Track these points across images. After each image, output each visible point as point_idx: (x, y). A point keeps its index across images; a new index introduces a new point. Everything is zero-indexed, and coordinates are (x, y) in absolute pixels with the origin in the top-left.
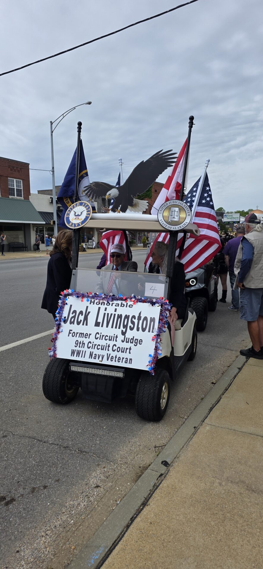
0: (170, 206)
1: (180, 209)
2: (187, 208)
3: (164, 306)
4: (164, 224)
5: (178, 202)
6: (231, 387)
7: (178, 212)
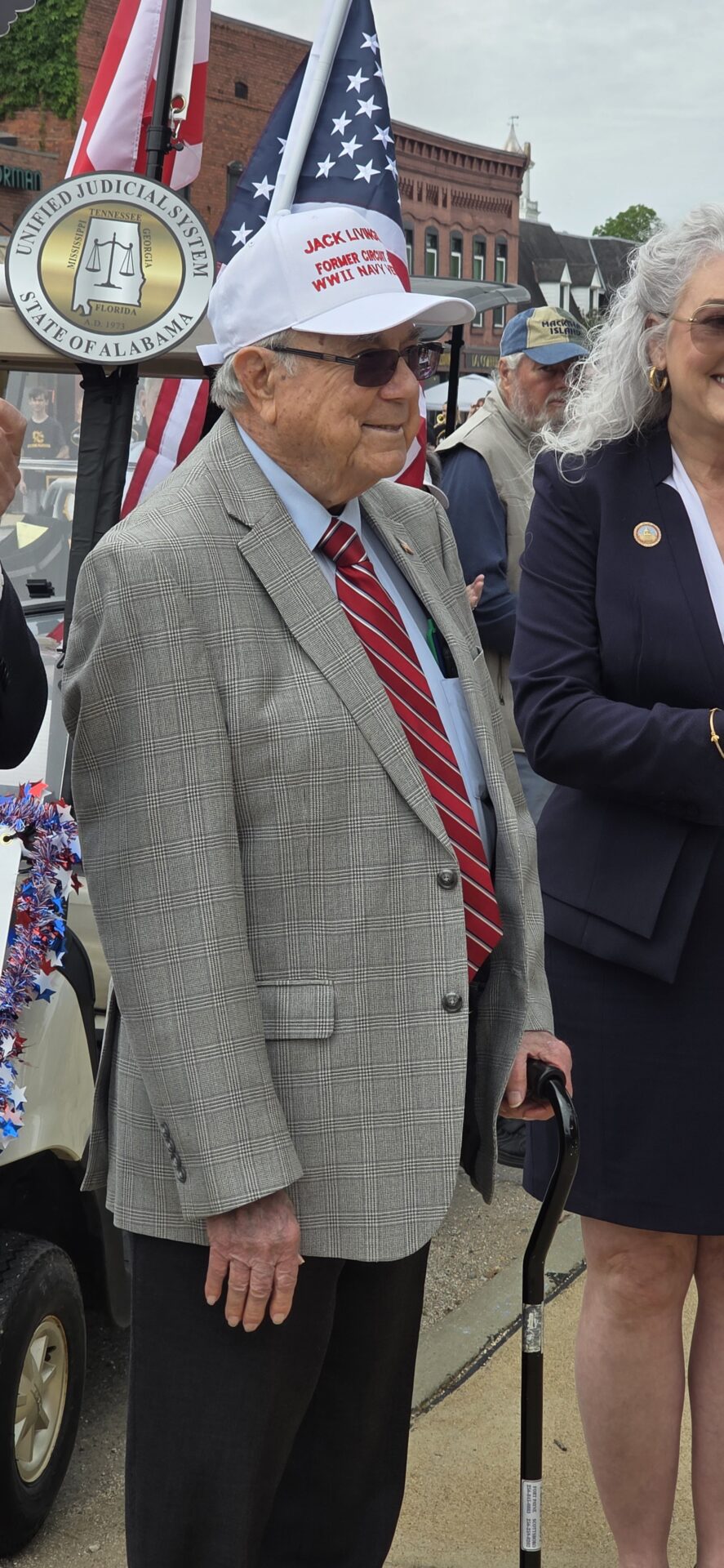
0: (86, 211)
1: (144, 234)
2: (187, 227)
3: (42, 835)
4: (45, 323)
5: (139, 189)
6: (481, 1371)
7: (135, 249)
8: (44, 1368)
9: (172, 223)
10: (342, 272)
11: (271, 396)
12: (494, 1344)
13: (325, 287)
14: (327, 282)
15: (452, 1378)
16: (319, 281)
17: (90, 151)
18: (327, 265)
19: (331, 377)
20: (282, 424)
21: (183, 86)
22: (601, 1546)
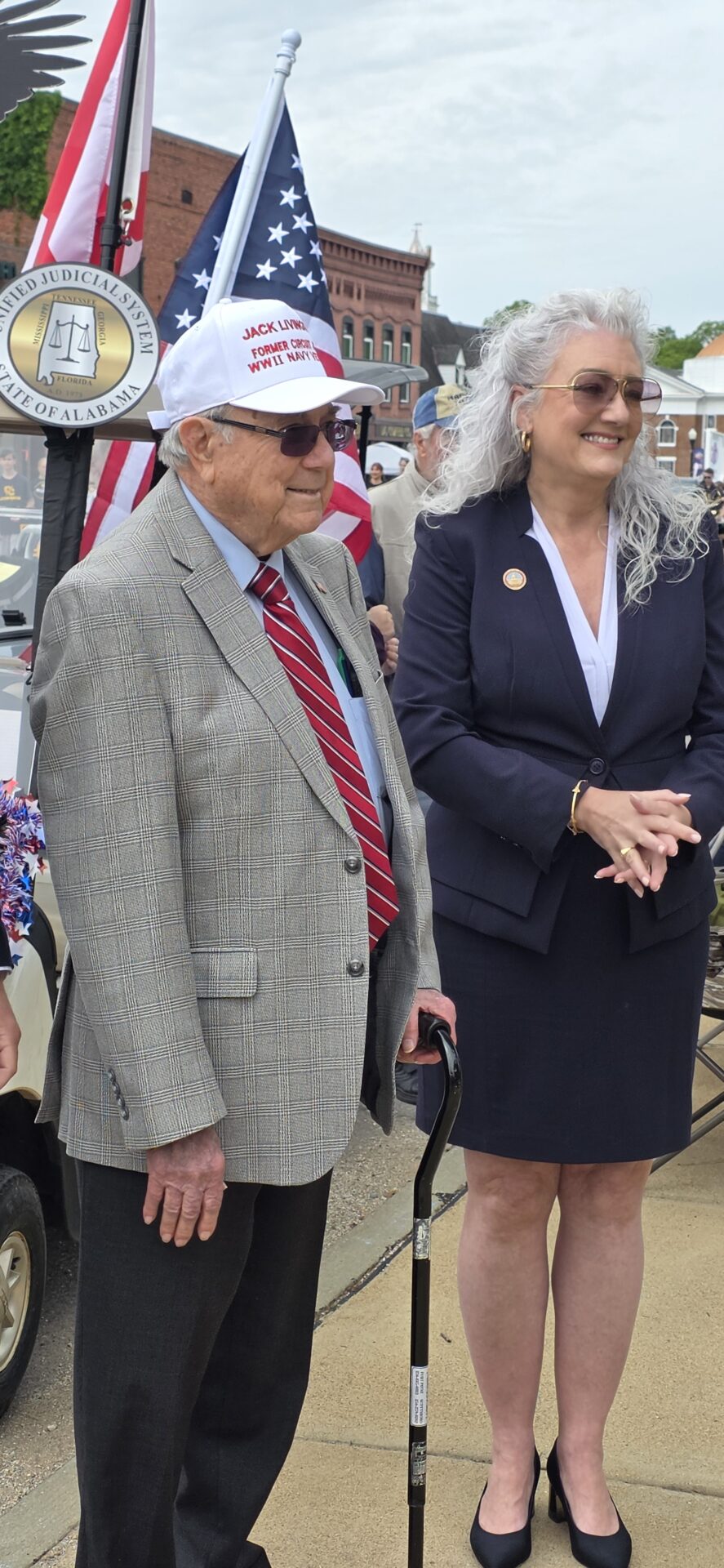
0: (49, 296)
1: (99, 317)
2: (135, 311)
4: (14, 391)
5: (96, 278)
6: (381, 1275)
7: (92, 329)
8: (10, 1275)
9: (123, 308)
10: (274, 358)
11: (210, 460)
12: (391, 1253)
13: (259, 369)
14: (261, 366)
15: (356, 1282)
16: (254, 364)
17: (51, 244)
18: (261, 351)
19: (262, 446)
20: (219, 484)
21: (132, 191)
22: (478, 1422)
